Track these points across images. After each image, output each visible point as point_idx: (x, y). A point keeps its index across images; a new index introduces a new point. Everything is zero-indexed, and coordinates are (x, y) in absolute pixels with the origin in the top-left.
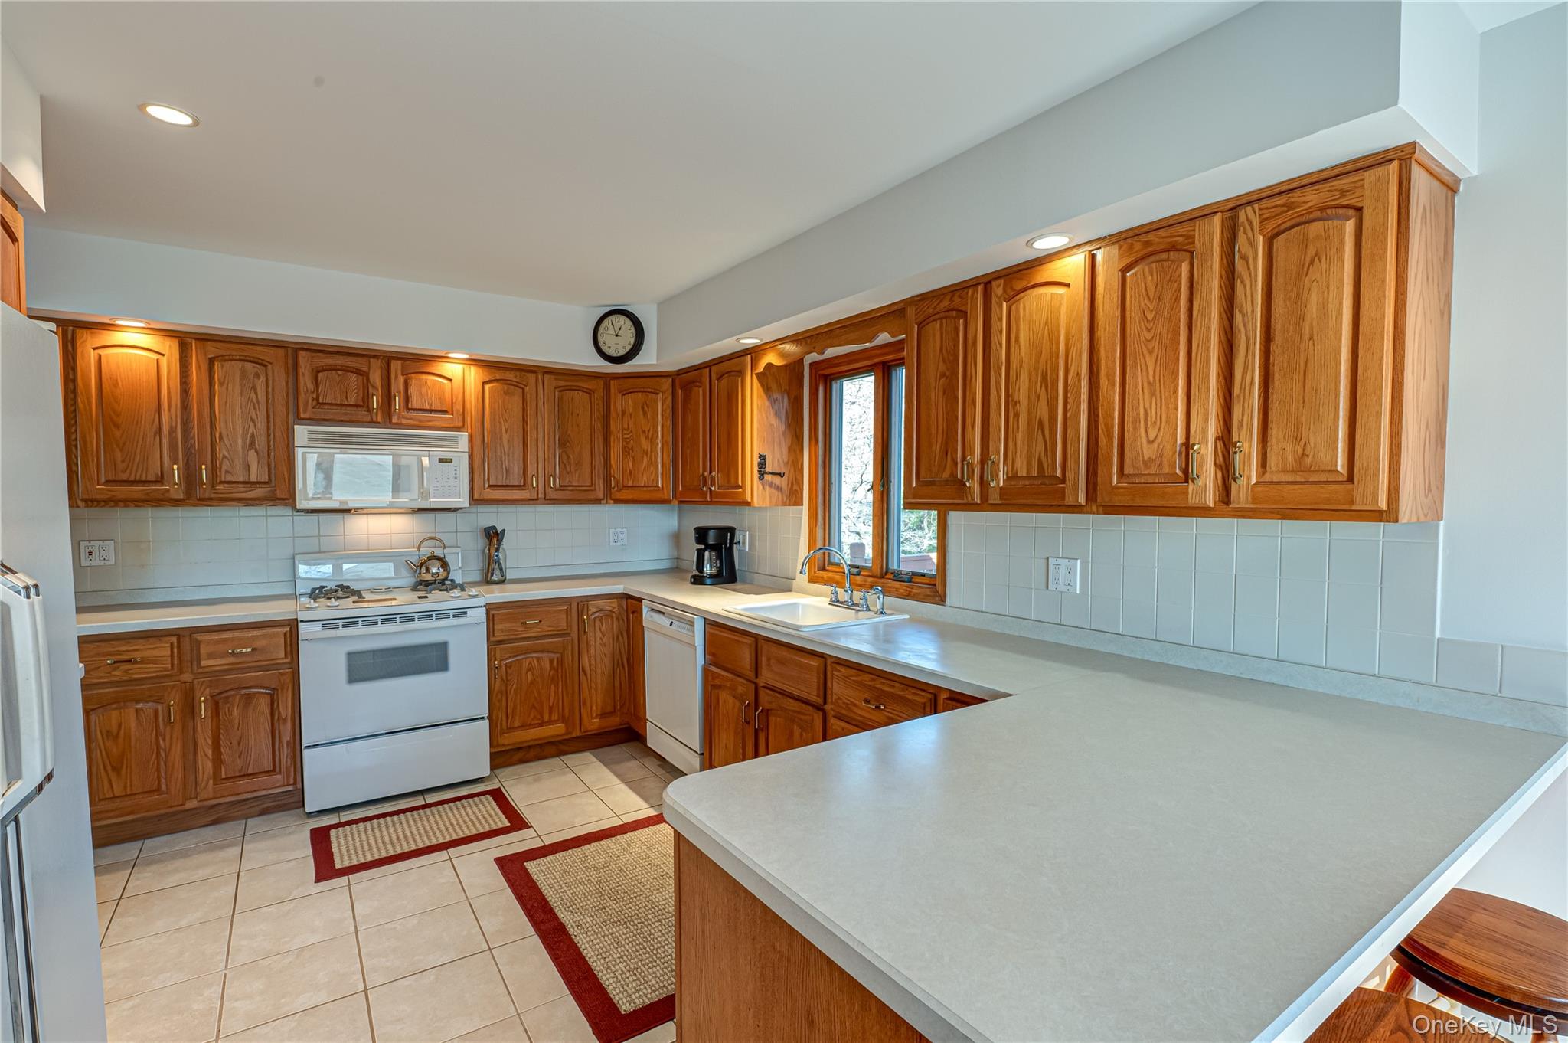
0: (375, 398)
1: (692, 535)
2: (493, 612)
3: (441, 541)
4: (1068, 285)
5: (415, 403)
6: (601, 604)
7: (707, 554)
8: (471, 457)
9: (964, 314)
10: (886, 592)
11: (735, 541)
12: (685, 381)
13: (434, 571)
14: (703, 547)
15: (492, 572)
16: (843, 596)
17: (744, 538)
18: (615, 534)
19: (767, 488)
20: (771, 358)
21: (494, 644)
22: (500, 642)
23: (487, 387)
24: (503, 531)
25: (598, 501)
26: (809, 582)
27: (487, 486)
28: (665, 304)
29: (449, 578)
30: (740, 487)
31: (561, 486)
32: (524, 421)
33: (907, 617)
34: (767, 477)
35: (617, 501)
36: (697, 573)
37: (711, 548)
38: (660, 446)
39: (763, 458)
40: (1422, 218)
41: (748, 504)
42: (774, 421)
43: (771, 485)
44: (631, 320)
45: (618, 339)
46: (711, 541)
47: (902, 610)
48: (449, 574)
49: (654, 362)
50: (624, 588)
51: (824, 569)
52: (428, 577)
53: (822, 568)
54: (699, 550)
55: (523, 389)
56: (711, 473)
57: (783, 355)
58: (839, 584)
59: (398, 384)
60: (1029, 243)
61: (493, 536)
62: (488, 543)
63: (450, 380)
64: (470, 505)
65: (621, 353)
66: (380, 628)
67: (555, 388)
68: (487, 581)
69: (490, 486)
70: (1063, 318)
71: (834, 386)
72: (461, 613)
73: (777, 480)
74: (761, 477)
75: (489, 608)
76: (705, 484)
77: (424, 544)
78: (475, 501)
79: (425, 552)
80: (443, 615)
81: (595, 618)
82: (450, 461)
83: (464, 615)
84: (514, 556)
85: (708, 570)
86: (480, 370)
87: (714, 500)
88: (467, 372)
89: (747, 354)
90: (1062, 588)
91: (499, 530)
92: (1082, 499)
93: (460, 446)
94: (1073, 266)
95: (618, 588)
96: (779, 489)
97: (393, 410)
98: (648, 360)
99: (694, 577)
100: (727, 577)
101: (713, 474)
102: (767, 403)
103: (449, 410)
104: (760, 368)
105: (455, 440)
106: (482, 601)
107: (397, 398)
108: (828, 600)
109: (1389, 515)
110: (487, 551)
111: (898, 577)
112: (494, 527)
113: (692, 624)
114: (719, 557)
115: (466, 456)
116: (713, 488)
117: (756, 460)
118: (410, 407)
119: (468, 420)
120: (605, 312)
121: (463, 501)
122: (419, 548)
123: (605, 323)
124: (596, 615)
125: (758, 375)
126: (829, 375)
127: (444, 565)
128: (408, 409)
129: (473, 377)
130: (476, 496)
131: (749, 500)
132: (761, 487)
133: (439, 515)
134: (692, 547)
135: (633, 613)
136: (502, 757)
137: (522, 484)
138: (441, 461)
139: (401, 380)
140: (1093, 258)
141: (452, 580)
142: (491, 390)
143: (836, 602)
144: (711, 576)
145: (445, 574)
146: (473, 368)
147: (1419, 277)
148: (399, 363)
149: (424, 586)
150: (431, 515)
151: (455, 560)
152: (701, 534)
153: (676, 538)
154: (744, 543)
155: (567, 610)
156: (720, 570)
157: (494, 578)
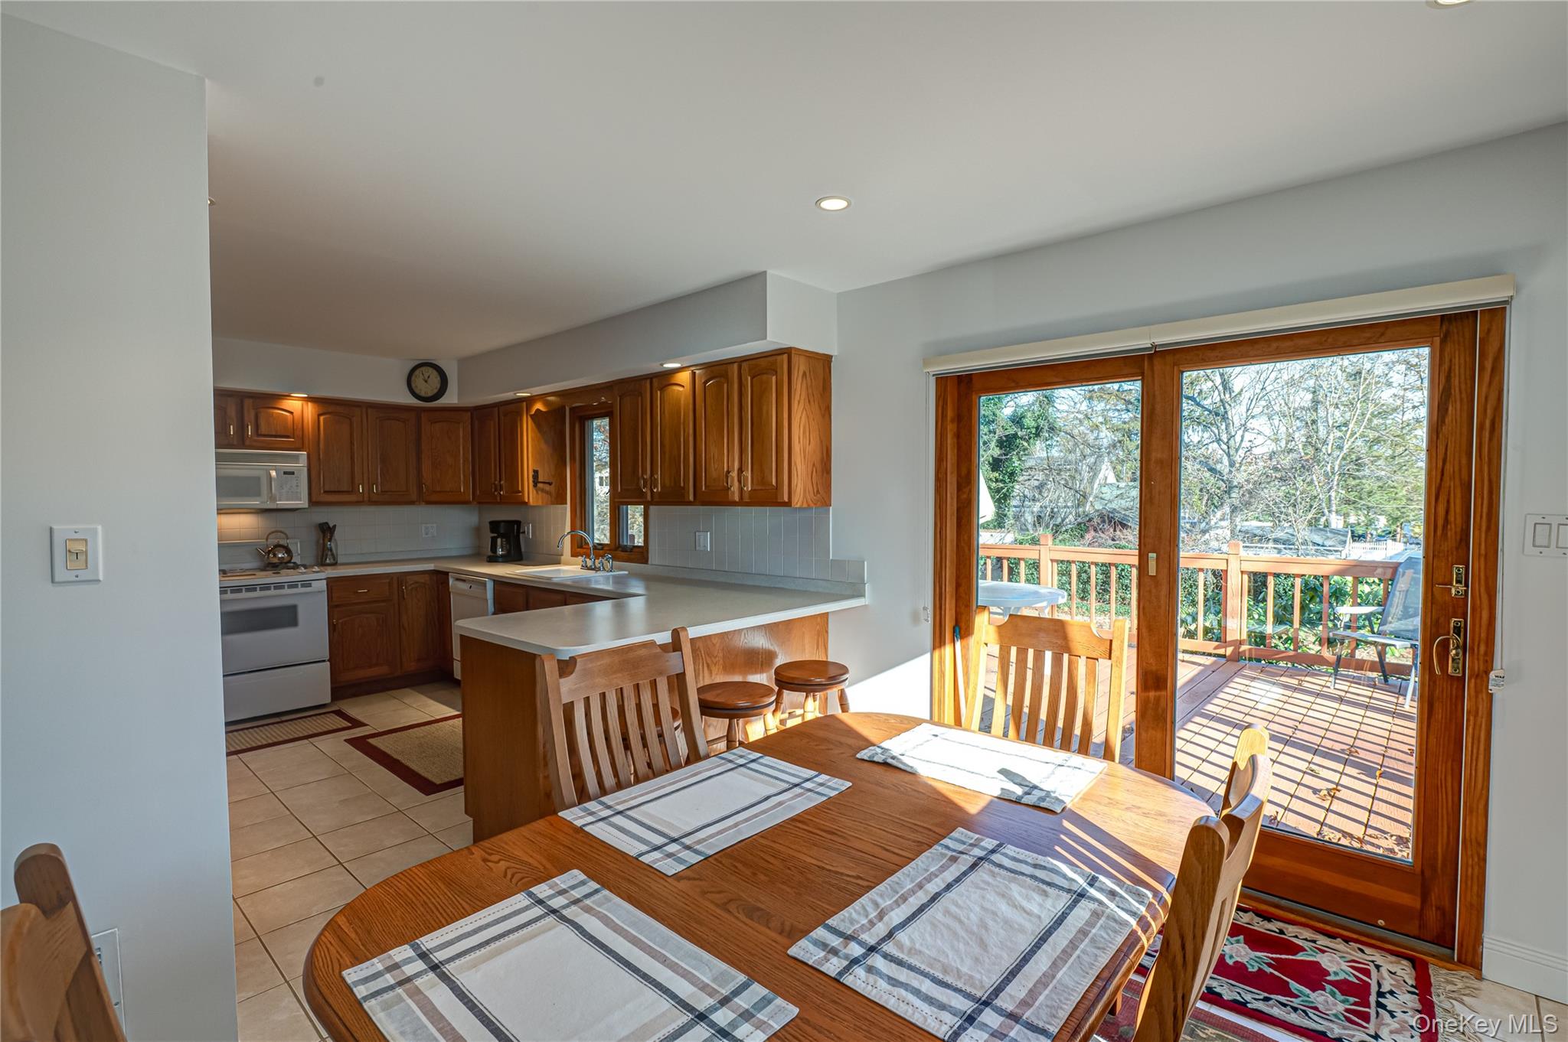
0: (232, 427)
1: (487, 527)
2: (332, 582)
3: (285, 534)
4: (683, 386)
5: (263, 429)
6: (416, 578)
7: (499, 540)
8: (309, 470)
9: (641, 394)
10: (614, 558)
11: (521, 531)
12: (480, 414)
13: (280, 556)
14: (496, 535)
15: (324, 557)
16: (589, 563)
17: (528, 529)
18: (427, 528)
19: (540, 492)
20: (539, 406)
21: (332, 607)
22: (337, 606)
23: (322, 418)
24: (335, 526)
25: (412, 503)
26: (572, 556)
27: (322, 491)
28: (464, 362)
29: (292, 561)
30: (520, 492)
31: (382, 491)
32: (352, 443)
33: (626, 572)
34: (539, 485)
35: (429, 503)
36: (492, 554)
37: (501, 536)
38: (461, 461)
39: (536, 472)
40: (803, 377)
41: (526, 504)
42: (543, 446)
43: (543, 490)
44: (437, 371)
45: (427, 384)
46: (502, 531)
47: (623, 569)
48: (291, 558)
49: (456, 402)
50: (435, 566)
51: (581, 547)
52: (275, 561)
53: (580, 547)
54: (492, 538)
55: (350, 419)
56: (500, 481)
57: (546, 403)
58: (588, 556)
59: (249, 415)
60: (662, 365)
61: (326, 530)
62: (322, 536)
63: (292, 413)
64: (309, 506)
65: (430, 394)
66: (244, 595)
67: (377, 418)
68: (322, 563)
69: (325, 492)
70: (682, 402)
71: (586, 423)
72: (307, 584)
73: (547, 487)
74: (535, 485)
75: (327, 579)
76: (495, 491)
77: (271, 536)
78: (313, 502)
79: (273, 541)
80: (293, 585)
81: (412, 588)
82: (293, 473)
83: (310, 585)
84: (343, 543)
85: (500, 552)
86: (316, 406)
87: (503, 502)
88: (305, 406)
89: (523, 401)
90: (702, 549)
91: (331, 526)
92: (691, 498)
93: (300, 462)
94: (684, 377)
95: (430, 566)
96: (547, 493)
97: (246, 436)
98: (451, 399)
99: (489, 557)
100: (516, 556)
101: (502, 482)
102: (539, 435)
103: (292, 436)
104: (533, 412)
105: (296, 458)
106: (323, 575)
107: (250, 427)
108: (580, 567)
109: (788, 504)
110: (321, 541)
111: (624, 549)
112: (327, 523)
113: (484, 584)
114: (508, 542)
115: (306, 469)
116: (502, 493)
117: (531, 474)
118: (260, 432)
119: (306, 442)
120: (414, 365)
121: (303, 502)
122: (267, 539)
123: (417, 372)
124: (413, 586)
125: (531, 416)
126: (583, 419)
127: (288, 551)
128: (259, 435)
129: (310, 411)
130: (314, 499)
131: (527, 501)
132: (535, 492)
133: (279, 514)
134: (488, 535)
135: (442, 584)
136: (342, 690)
137: (350, 490)
138: (285, 473)
139: (252, 414)
140: (694, 374)
141: (294, 563)
142: (324, 419)
143: (585, 567)
144: (502, 556)
145: (289, 559)
146: (309, 404)
147: (802, 401)
148: (251, 400)
149: (274, 567)
150: (274, 514)
151: (296, 548)
152: (494, 526)
153: (477, 531)
154: (528, 533)
155: (389, 583)
156: (509, 552)
157: (328, 561)
